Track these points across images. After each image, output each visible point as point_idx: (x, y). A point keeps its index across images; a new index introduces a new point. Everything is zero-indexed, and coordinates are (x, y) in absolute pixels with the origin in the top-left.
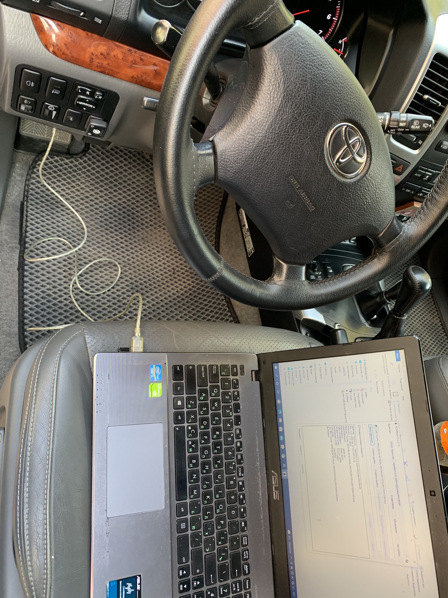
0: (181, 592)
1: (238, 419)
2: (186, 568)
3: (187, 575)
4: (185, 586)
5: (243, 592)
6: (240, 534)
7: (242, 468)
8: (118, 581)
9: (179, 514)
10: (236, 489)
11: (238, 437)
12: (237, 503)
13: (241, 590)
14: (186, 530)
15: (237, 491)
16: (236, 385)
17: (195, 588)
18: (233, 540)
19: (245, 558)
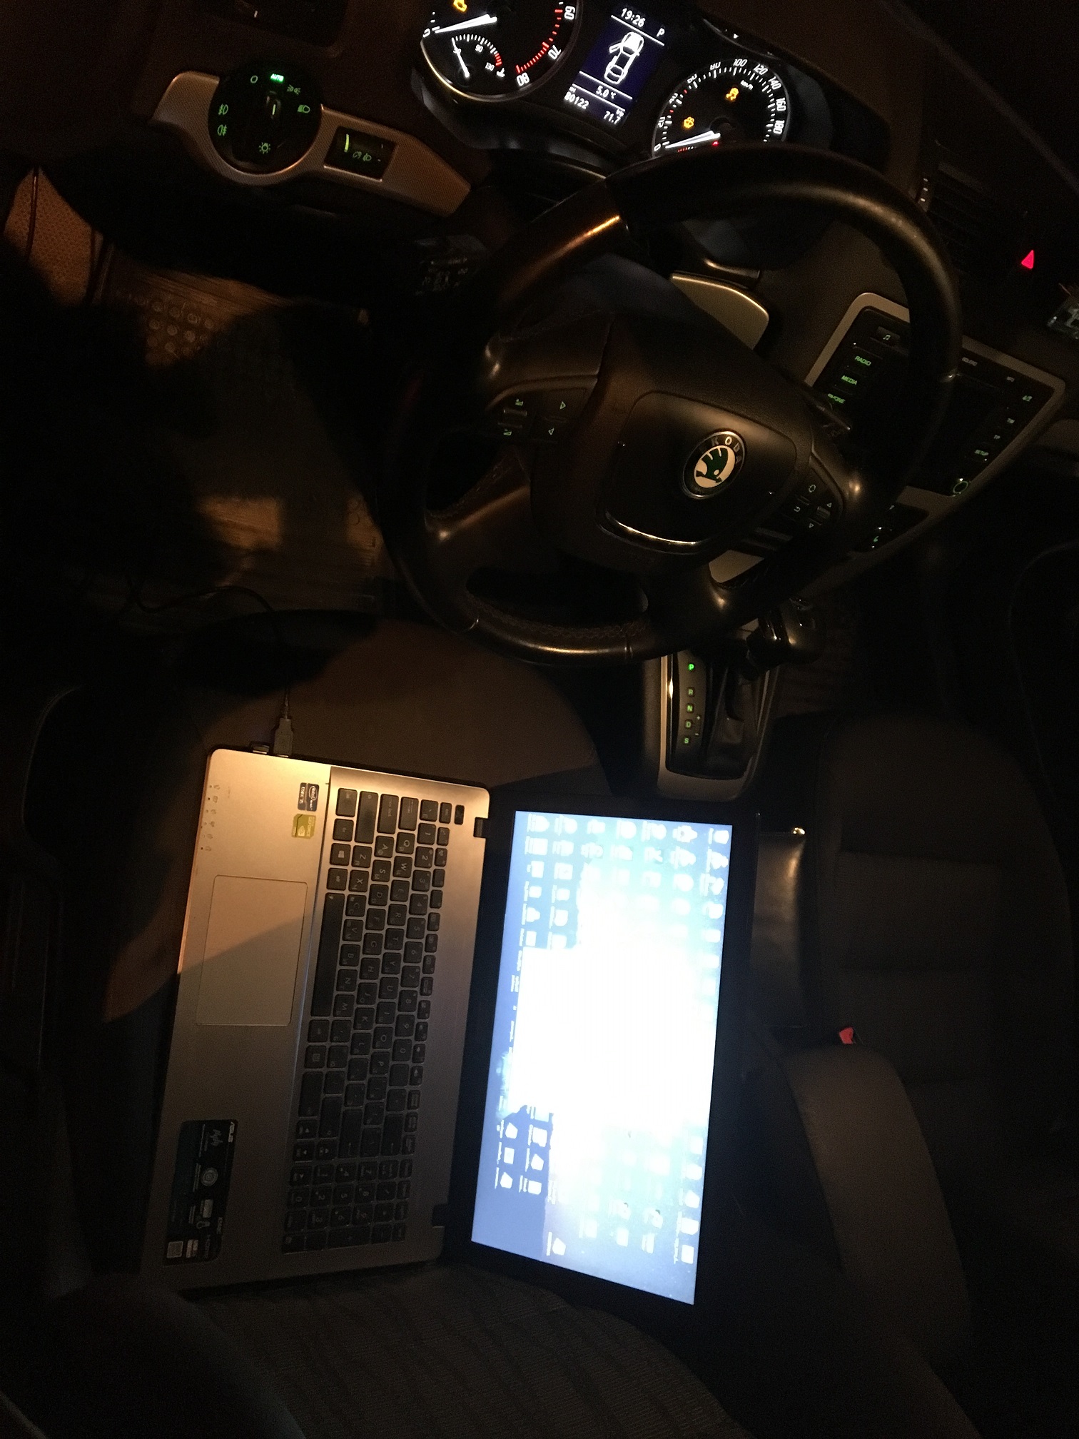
0: (296, 1159)
1: (437, 897)
2: (310, 1125)
3: (311, 1135)
4: (305, 1153)
5: (397, 1180)
6: (408, 1088)
7: (431, 980)
8: (201, 1123)
9: (315, 1037)
10: (415, 1013)
11: (432, 927)
12: (412, 1038)
13: (394, 1176)
14: (320, 1064)
15: (416, 1016)
16: (444, 837)
17: (319, 1158)
18: (394, 1094)
19: (410, 1126)
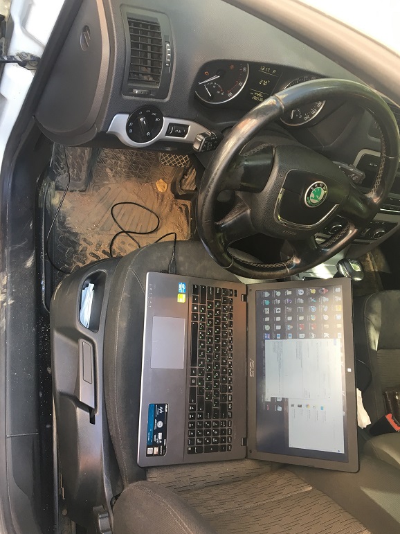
0: (190, 419)
1: (231, 323)
2: (194, 406)
3: (194, 410)
4: (193, 416)
5: (227, 428)
6: (227, 393)
7: (232, 354)
8: (155, 405)
9: (192, 374)
11: (230, 335)
12: (227, 375)
13: (226, 426)
14: (195, 384)
15: (228, 367)
16: (231, 302)
17: (198, 419)
18: (223, 396)
19: (229, 408)
